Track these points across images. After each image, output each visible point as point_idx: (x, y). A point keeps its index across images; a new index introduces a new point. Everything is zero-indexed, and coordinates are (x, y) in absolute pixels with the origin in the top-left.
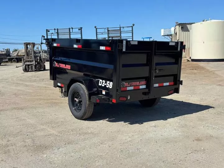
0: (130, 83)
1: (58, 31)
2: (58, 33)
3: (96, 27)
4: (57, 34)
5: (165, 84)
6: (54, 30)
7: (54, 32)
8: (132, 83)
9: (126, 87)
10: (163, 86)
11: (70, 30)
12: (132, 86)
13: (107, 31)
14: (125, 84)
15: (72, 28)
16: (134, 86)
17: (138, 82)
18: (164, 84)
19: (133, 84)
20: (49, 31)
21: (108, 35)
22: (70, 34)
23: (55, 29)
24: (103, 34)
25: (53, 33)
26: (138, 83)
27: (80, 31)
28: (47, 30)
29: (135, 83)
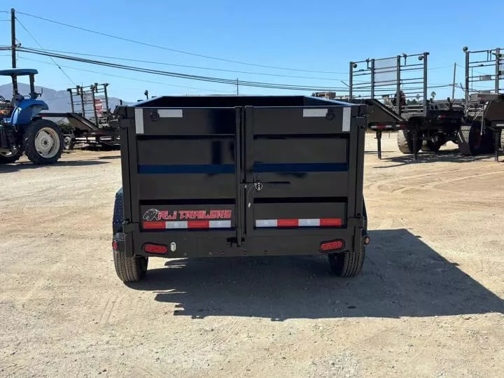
0: (175, 213)
1: (373, 63)
2: (373, 69)
3: (467, 49)
4: (370, 72)
5: (303, 222)
6: (366, 63)
7: (366, 68)
8: (182, 213)
9: (163, 220)
10: (298, 227)
11: (399, 61)
12: (184, 219)
13: (494, 57)
14: (160, 213)
15: (405, 56)
16: (188, 220)
17: (204, 212)
18: (300, 220)
19: (184, 214)
20: (356, 66)
21: (497, 68)
22: (399, 71)
23: (368, 61)
24: (482, 65)
25: (363, 70)
26: (202, 214)
27: (422, 62)
28: (351, 63)
29: (192, 212)
